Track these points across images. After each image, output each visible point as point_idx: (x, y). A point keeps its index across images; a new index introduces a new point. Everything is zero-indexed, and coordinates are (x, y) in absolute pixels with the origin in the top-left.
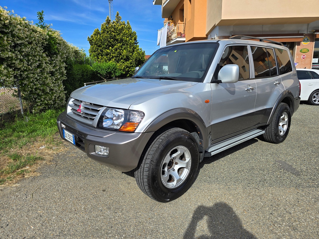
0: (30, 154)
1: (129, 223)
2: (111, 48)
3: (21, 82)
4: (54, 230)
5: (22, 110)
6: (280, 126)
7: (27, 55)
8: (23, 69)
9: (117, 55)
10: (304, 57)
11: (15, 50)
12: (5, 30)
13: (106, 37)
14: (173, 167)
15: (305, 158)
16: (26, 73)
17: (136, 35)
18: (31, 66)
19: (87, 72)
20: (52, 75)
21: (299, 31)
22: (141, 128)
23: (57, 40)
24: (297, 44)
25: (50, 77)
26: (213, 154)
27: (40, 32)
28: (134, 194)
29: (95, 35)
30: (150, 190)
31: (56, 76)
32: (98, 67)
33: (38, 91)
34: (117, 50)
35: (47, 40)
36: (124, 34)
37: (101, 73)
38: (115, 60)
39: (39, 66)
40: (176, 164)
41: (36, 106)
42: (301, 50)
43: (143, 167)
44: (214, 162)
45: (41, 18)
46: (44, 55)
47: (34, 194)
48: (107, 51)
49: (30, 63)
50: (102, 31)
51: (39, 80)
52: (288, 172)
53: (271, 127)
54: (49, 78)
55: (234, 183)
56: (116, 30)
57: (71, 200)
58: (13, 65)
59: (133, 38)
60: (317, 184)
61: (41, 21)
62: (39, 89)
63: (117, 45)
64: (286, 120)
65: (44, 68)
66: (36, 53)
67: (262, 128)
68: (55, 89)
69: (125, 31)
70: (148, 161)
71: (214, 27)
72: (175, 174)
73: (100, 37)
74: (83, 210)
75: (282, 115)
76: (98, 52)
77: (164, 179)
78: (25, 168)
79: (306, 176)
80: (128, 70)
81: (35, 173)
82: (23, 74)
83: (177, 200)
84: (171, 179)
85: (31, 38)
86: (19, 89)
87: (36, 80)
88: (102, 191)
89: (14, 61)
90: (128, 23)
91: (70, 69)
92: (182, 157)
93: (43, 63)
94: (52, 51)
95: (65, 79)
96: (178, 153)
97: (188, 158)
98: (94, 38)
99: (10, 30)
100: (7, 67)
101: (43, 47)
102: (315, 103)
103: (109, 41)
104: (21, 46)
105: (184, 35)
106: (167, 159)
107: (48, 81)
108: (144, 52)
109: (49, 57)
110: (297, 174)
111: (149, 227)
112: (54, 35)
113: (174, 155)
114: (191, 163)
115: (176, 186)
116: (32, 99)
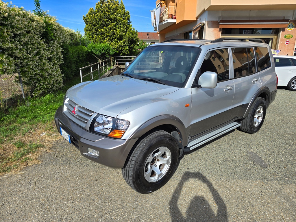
0: (32, 141)
1: (116, 212)
2: (105, 27)
3: (22, 69)
4: (54, 218)
5: (23, 95)
6: (255, 117)
7: (26, 44)
8: (23, 58)
9: (111, 34)
10: (287, 43)
11: (15, 40)
12: (4, 22)
13: (100, 16)
14: (155, 163)
15: (274, 150)
16: (26, 61)
17: (129, 14)
18: (30, 54)
19: (82, 54)
20: (50, 61)
21: (284, 17)
22: (127, 135)
23: (53, 26)
24: (282, 30)
25: (48, 62)
26: (191, 149)
27: (37, 21)
28: (122, 184)
29: (90, 14)
30: (134, 185)
31: (54, 62)
32: (93, 48)
33: (38, 76)
34: (111, 30)
35: (44, 27)
36: (118, 14)
37: (96, 54)
38: (109, 39)
39: (38, 53)
40: (158, 160)
41: (36, 90)
42: (285, 36)
43: (128, 167)
44: (194, 153)
45: (38, 5)
46: (42, 42)
47: (36, 183)
48: (101, 31)
49: (29, 51)
50: (97, 10)
51: (38, 66)
52: (257, 164)
53: (247, 120)
54: (47, 65)
55: (208, 175)
56: (110, 10)
57: (68, 189)
58: (14, 54)
59: (126, 18)
60: (280, 177)
61: (38, 7)
62: (38, 74)
63: (111, 25)
64: (262, 112)
65: (42, 55)
66: (35, 41)
67: (239, 121)
68: (53, 73)
69: (118, 10)
70: (133, 162)
71: (204, 11)
72: (157, 169)
73: (95, 16)
74: (78, 199)
75: (258, 109)
76: (93, 31)
77: (147, 175)
78: (29, 156)
79: (272, 168)
80: (121, 49)
81: (37, 161)
82: (23, 62)
83: (158, 191)
84: (153, 173)
85: (29, 27)
86: (20, 76)
87: (35, 66)
88: (95, 180)
89: (14, 51)
90: (121, 2)
91: (66, 53)
92: (164, 155)
93: (41, 51)
94: (49, 38)
95: (62, 63)
96: (160, 153)
97: (169, 156)
98: (89, 18)
99: (9, 22)
100: (8, 56)
101: (41, 34)
102: (294, 88)
103: (103, 21)
104: (20, 36)
105: (175, 17)
106: (150, 159)
107: (47, 66)
108: (137, 31)
109: (47, 44)
110: (265, 166)
111: (133, 217)
112: (50, 22)
113: (156, 154)
114: (171, 160)
115: (157, 180)
116: (33, 84)
